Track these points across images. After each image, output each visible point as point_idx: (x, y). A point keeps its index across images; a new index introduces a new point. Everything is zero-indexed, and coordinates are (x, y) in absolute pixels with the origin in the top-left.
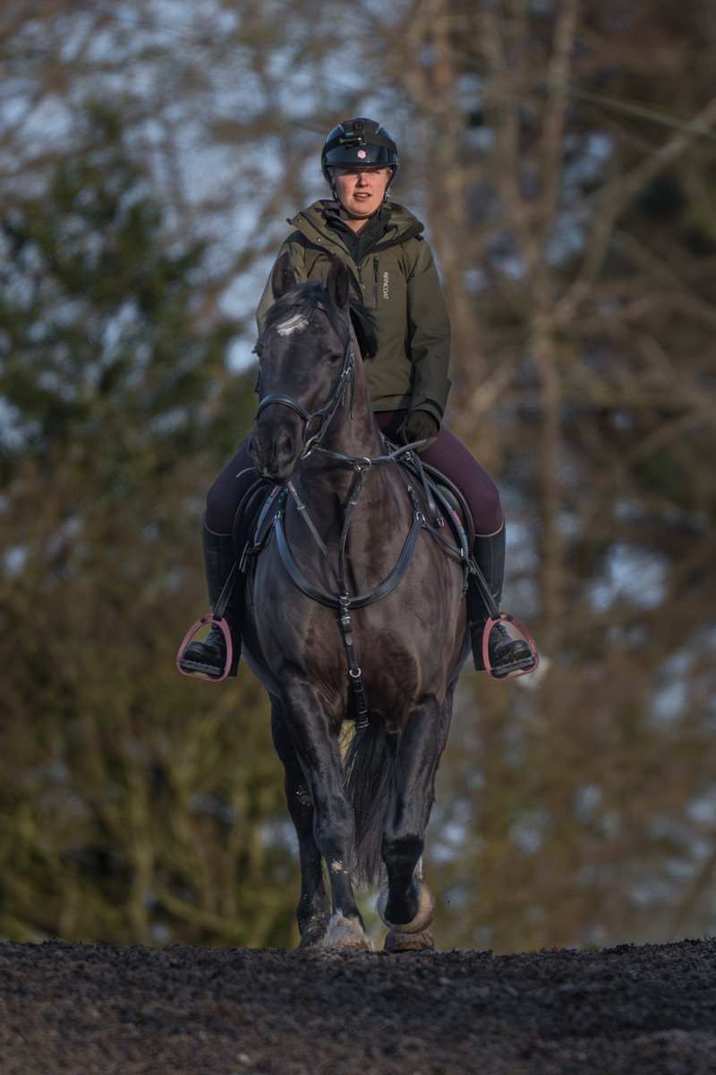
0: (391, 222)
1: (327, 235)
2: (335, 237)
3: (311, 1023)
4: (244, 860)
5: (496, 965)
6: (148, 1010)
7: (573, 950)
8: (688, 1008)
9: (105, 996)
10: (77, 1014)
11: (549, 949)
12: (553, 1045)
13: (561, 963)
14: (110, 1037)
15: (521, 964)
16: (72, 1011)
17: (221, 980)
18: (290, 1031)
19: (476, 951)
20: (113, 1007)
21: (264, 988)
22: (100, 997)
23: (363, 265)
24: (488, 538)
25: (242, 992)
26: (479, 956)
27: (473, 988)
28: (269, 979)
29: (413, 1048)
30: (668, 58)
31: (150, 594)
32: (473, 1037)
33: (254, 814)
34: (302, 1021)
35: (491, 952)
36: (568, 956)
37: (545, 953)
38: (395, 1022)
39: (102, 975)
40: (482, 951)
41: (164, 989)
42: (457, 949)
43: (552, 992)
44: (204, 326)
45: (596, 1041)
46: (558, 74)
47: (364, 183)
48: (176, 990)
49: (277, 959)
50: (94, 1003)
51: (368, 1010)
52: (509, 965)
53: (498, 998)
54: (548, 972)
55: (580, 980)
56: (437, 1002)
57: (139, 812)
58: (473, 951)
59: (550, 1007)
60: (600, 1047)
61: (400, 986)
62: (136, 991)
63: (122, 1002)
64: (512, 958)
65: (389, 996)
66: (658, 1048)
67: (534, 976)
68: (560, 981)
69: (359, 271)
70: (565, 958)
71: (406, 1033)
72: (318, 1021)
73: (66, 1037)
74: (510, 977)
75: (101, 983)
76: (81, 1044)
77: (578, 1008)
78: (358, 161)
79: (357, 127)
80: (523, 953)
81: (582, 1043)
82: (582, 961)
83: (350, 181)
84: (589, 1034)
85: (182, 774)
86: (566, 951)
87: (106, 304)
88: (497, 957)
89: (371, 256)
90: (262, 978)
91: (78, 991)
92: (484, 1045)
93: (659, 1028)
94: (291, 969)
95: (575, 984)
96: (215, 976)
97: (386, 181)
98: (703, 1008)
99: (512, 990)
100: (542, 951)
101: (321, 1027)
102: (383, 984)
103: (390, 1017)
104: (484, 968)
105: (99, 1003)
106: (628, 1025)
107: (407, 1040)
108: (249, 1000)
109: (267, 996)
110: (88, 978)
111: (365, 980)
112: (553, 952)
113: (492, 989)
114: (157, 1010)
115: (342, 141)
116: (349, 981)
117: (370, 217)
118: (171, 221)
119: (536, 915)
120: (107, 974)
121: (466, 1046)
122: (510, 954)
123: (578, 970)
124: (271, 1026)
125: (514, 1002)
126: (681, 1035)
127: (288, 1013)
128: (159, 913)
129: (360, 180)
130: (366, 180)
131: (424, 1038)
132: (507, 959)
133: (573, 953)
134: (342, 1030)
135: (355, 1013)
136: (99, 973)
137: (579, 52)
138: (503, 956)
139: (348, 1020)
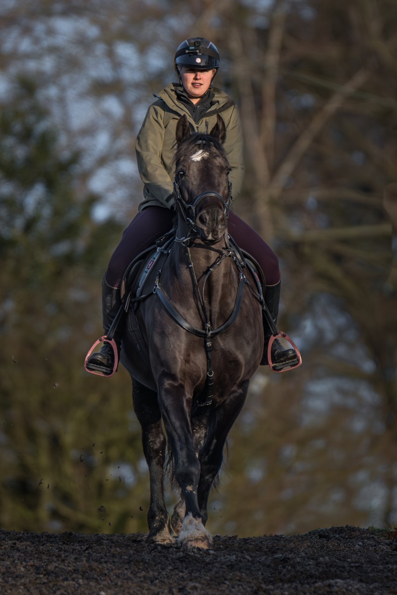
0: (215, 99)
1: (178, 105)
2: (182, 106)
3: (139, 575)
4: (100, 487)
5: (239, 544)
6: (51, 567)
7: (281, 535)
8: (344, 567)
9: (28, 560)
10: (12, 569)
11: (268, 535)
12: (271, 587)
13: (275, 543)
14: (30, 582)
15: (253, 543)
16: (10, 568)
17: (90, 550)
18: (128, 579)
19: (229, 536)
20: (32, 566)
21: (114, 556)
22: (25, 560)
23: (199, 124)
24: (273, 287)
25: (102, 558)
26: (230, 538)
27: (227, 556)
28: (117, 551)
29: (195, 588)
30: (332, 52)
31: (51, 342)
32: (227, 582)
33: (107, 461)
34: (134, 573)
35: (236, 536)
36: (278, 538)
37: (266, 537)
38: (185, 574)
39: (26, 548)
40: (232, 536)
41: (59, 556)
42: (219, 535)
43: (270, 558)
44: (80, 196)
45: (294, 584)
46: (272, 60)
47: (198, 77)
48: (66, 556)
49: (121, 540)
50: (22, 564)
51: (170, 568)
52: (247, 543)
53: (240, 561)
54: (267, 547)
55: (285, 551)
56: (208, 564)
57: (44, 459)
58: (227, 536)
59: (269, 566)
60: (296, 588)
61: (187, 555)
62: (44, 557)
63: (37, 563)
64: (248, 540)
65: (181, 560)
66: (327, 589)
67: (260, 549)
68: (274, 552)
69: (197, 128)
70: (276, 539)
71: (191, 580)
72: (144, 573)
73: (7, 582)
74: (247, 550)
75: (25, 553)
76: (14, 585)
77: (284, 567)
78: (195, 64)
79: (197, 45)
80: (254, 537)
81: (286, 586)
82: (286, 542)
83: (190, 77)
84: (290, 581)
85: (68, 439)
86: (277, 536)
87: (27, 184)
88: (240, 539)
89: (204, 119)
90: (112, 550)
91: (13, 557)
92: (233, 587)
93: (328, 578)
94: (128, 546)
95: (283, 554)
96: (87, 549)
97: (212, 76)
98: (352, 567)
99: (248, 557)
100: (264, 536)
101: (144, 577)
102: (178, 554)
103: (182, 572)
104: (233, 545)
105: (24, 564)
106: (311, 576)
107: (191, 584)
108: (106, 562)
109: (115, 560)
110: (18, 550)
111: (168, 552)
112: (270, 537)
113: (237, 557)
114: (56, 567)
115: (187, 51)
116: (160, 552)
117: (201, 97)
118: (63, 140)
119: (259, 516)
120: (28, 547)
121: (224, 587)
122: (247, 537)
123: (283, 547)
124: (118, 577)
125: (250, 564)
126: (340, 582)
127: (126, 569)
128: (55, 514)
129: (196, 76)
130: (200, 76)
131: (200, 583)
132: (245, 540)
133: (281, 537)
134: (157, 579)
135: (163, 569)
136: (24, 547)
137: (283, 49)
138: (243, 539)
139: (160, 573)
